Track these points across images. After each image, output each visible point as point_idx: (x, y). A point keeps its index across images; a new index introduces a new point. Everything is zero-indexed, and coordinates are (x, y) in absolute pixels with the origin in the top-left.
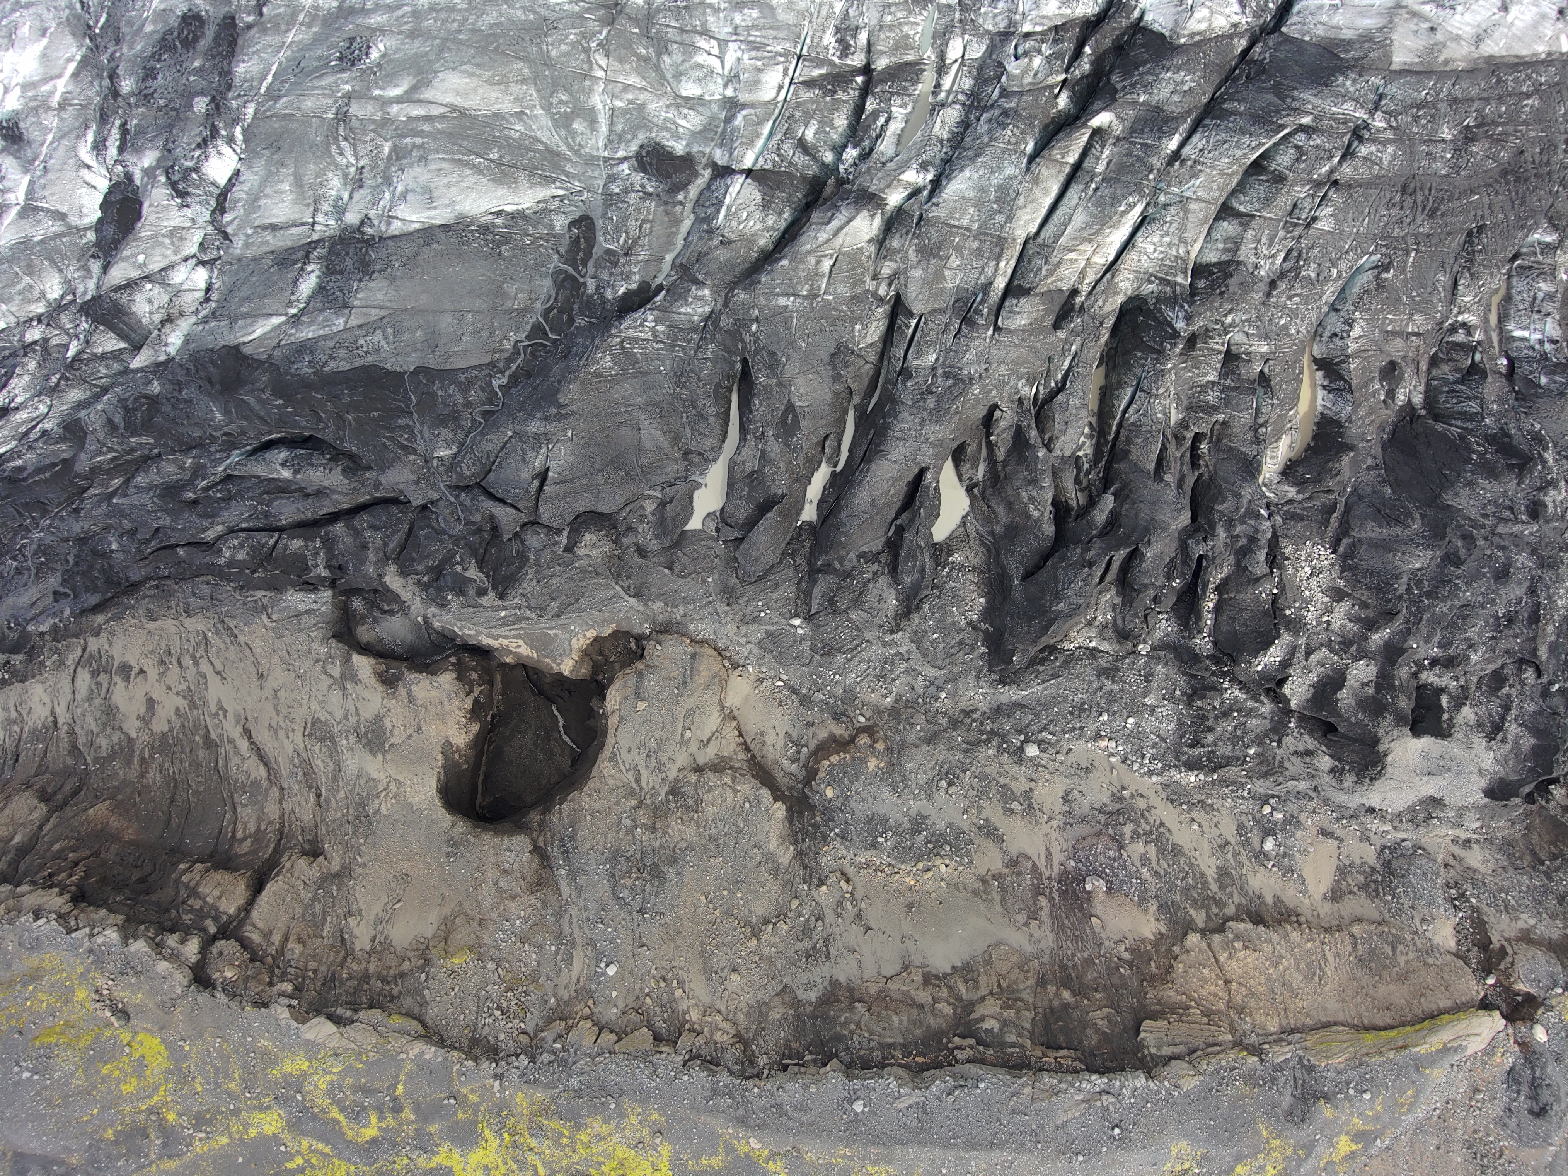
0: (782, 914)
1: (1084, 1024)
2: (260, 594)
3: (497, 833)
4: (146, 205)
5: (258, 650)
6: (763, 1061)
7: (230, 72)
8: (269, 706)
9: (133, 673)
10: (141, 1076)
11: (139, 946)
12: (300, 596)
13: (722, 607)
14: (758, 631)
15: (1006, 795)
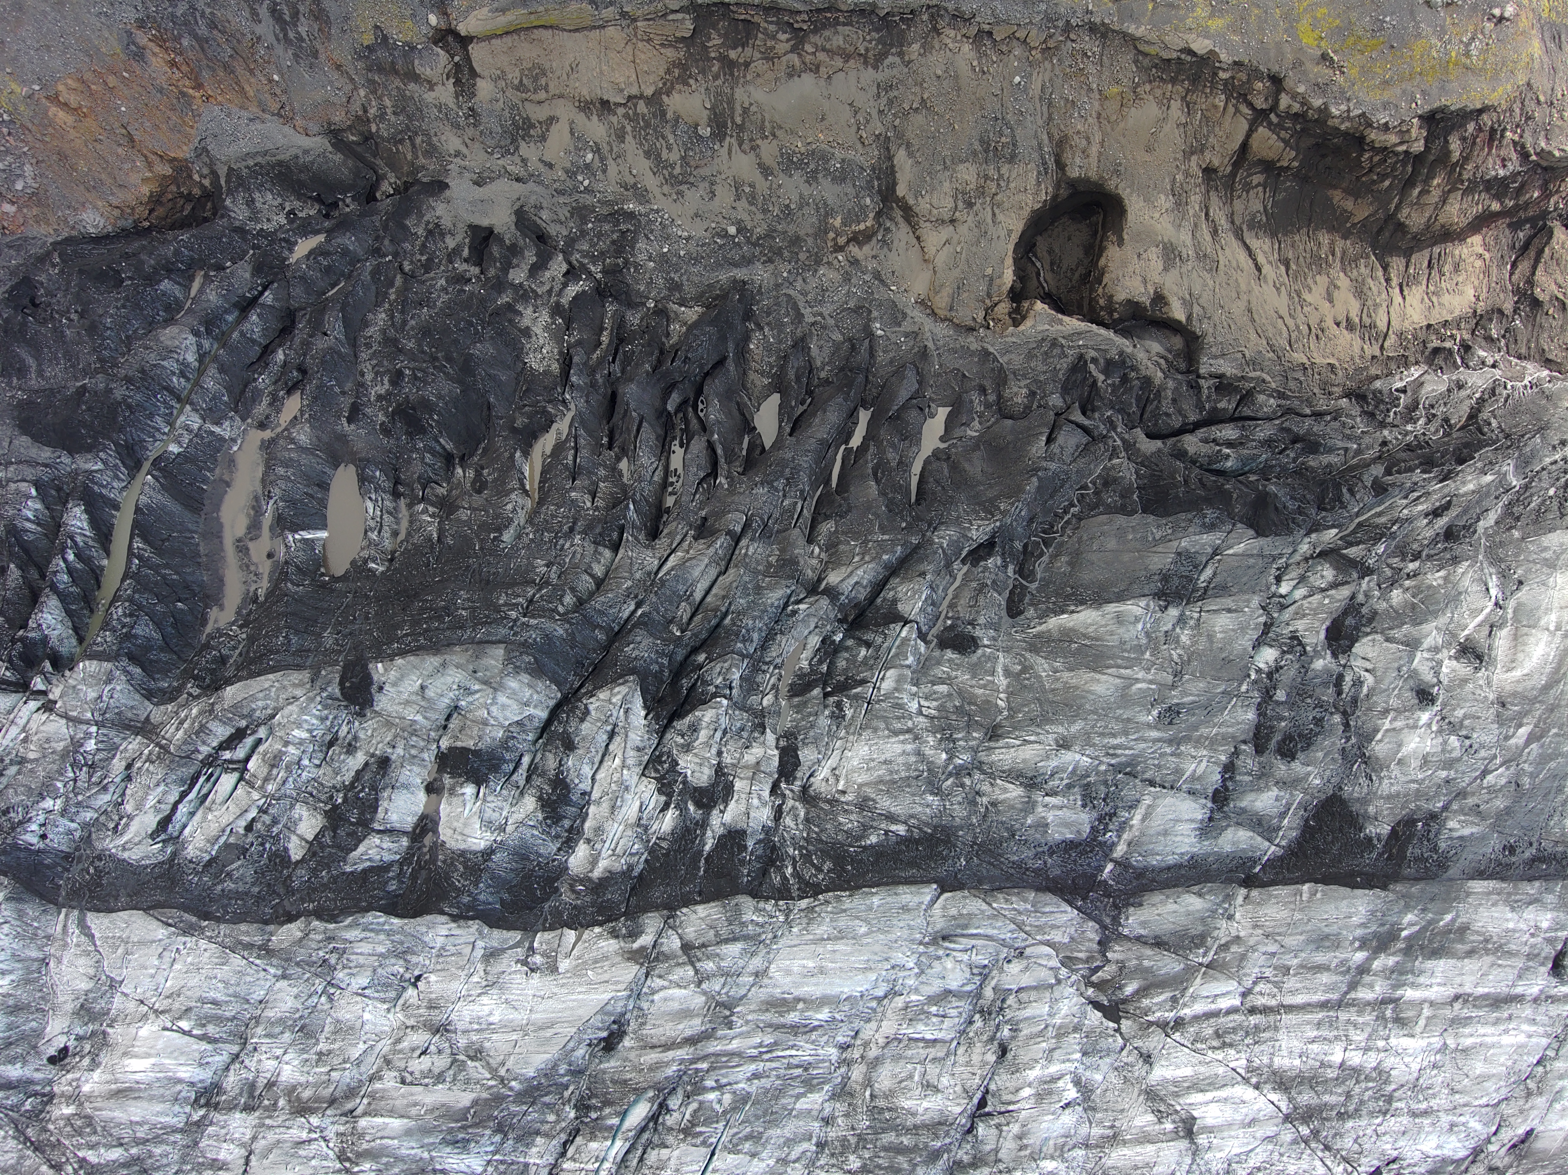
0: (906, 114)
1: (725, 36)
2: (1252, 374)
3: (1087, 181)
4: (1322, 635)
5: (1252, 331)
6: (925, 17)
7: (1259, 715)
8: (1243, 287)
9: (1344, 324)
10: (1315, 18)
11: (1317, 102)
12: (1222, 370)
13: (930, 345)
14: (906, 326)
15: (752, 199)
